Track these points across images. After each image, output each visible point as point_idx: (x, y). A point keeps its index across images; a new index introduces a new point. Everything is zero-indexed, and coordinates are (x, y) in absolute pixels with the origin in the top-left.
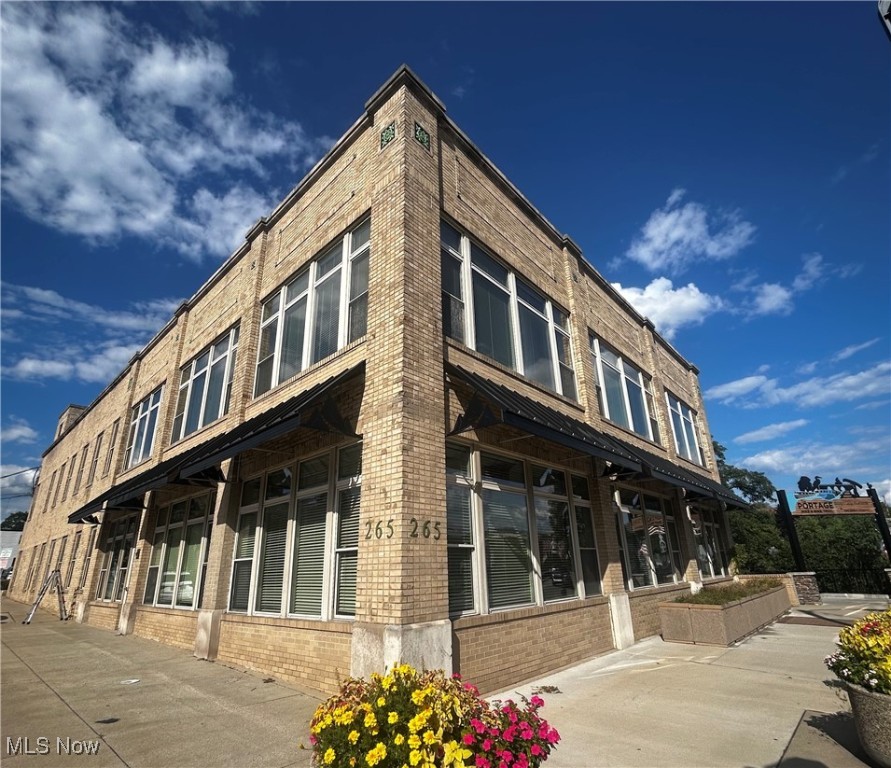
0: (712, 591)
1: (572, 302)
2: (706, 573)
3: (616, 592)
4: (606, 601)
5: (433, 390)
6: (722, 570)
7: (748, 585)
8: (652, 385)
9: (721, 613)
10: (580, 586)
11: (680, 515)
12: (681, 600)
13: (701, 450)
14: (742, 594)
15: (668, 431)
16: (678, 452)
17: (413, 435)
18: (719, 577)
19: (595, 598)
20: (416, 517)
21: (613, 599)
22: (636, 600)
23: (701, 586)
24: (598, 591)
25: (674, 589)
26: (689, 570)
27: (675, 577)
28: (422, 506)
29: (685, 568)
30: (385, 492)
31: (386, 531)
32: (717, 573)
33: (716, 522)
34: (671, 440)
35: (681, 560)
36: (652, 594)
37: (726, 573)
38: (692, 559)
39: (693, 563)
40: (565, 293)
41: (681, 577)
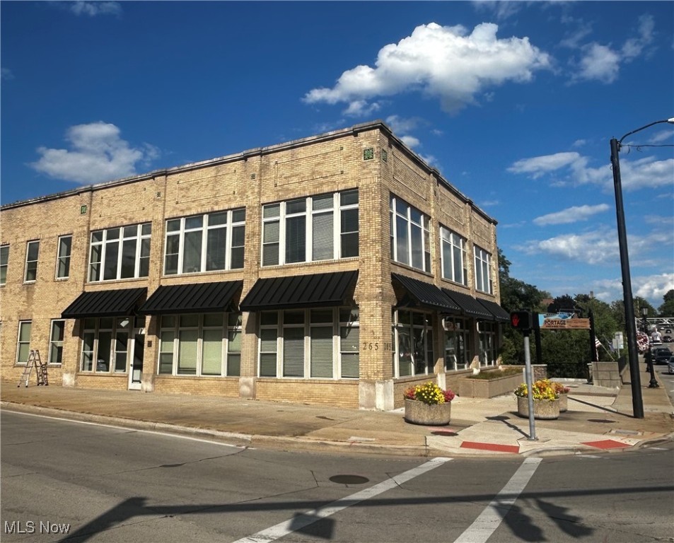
0: (486, 373)
1: (433, 211)
2: (483, 363)
3: (441, 372)
4: (436, 376)
6: (493, 362)
7: (506, 371)
8: (467, 244)
9: (488, 383)
10: (426, 369)
11: (473, 328)
12: (470, 377)
13: (491, 281)
14: (500, 375)
15: (473, 276)
16: (476, 288)
18: (490, 366)
19: (432, 375)
20: (385, 342)
21: (438, 375)
22: (448, 377)
23: (479, 370)
24: (433, 372)
25: (465, 372)
26: (474, 362)
27: (466, 366)
29: (472, 360)
30: (373, 332)
31: (374, 347)
32: (490, 363)
33: (493, 331)
34: (474, 282)
35: (470, 355)
36: (455, 374)
37: (495, 363)
38: (477, 355)
39: (477, 357)
40: (430, 205)
41: (468, 366)
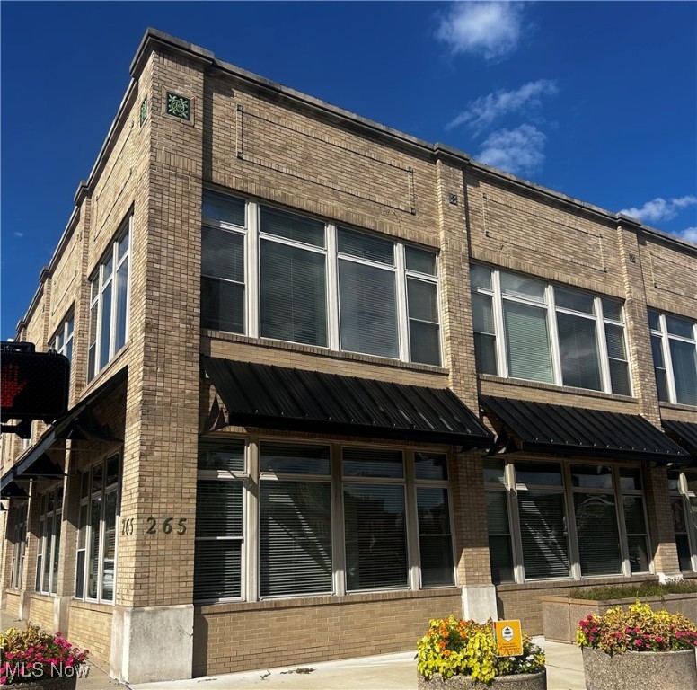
1: (442, 234)
3: (473, 583)
4: (459, 593)
5: (184, 392)
8: (625, 311)
9: (598, 610)
17: (154, 441)
20: (154, 516)
26: (658, 558)
28: (164, 506)
29: (653, 556)
30: (131, 494)
31: (130, 528)
40: (431, 224)
